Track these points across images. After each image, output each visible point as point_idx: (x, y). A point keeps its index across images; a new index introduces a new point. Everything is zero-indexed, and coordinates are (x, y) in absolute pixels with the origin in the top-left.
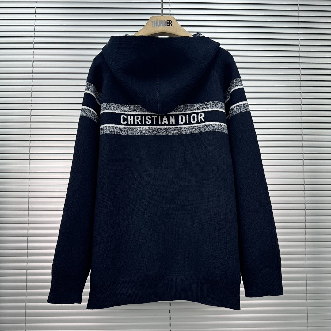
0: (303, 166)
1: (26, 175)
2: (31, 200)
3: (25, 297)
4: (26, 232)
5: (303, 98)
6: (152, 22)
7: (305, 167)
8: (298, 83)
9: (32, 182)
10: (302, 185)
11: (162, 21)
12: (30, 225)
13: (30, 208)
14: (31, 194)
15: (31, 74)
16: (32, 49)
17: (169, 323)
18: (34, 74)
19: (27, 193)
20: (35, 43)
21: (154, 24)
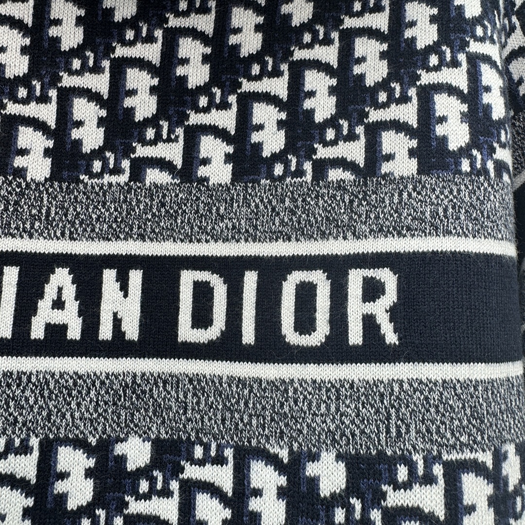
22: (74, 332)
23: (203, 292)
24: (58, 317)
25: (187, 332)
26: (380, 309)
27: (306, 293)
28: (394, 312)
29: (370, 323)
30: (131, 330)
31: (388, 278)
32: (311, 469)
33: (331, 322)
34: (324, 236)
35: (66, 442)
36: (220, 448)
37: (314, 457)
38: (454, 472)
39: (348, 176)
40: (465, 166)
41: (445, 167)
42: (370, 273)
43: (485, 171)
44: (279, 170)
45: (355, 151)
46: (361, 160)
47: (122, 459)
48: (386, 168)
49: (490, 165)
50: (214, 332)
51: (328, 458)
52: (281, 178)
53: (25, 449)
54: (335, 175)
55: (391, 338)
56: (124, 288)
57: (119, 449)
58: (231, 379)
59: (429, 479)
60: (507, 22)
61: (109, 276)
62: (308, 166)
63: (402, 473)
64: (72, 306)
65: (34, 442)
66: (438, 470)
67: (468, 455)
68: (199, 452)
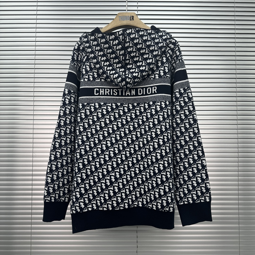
0: (237, 124)
1: (31, 131)
2: (34, 149)
3: (31, 220)
4: (31, 173)
5: (237, 74)
6: (119, 17)
7: (238, 125)
8: (234, 62)
9: (35, 136)
10: (236, 139)
11: (127, 16)
12: (34, 168)
13: (34, 155)
14: (35, 145)
15: (34, 56)
16: (35, 37)
17: (136, 241)
18: (36, 56)
19: (31, 145)
20: (37, 32)
21: (120, 19)
22: (130, 95)
23: (140, 90)
24: (128, 93)
25: (139, 94)
26: (155, 90)
27: (149, 89)
28: (156, 90)
29: (154, 91)
30: (134, 94)
31: (156, 87)
32: (150, 103)
33: (151, 92)
34: (150, 84)
35: (130, 104)
36: (143, 103)
37: (150, 102)
38: (161, 102)
39: (152, 79)
40: (163, 77)
41: (161, 77)
42: (154, 87)
43: (165, 77)
44: (146, 79)
45: (153, 77)
46: (154, 77)
47: (134, 105)
48: (156, 78)
49: (166, 77)
50: (141, 94)
51: (151, 102)
52: (147, 80)
53: (126, 104)
54: (151, 79)
55: (156, 92)
56: (133, 91)
57: (134, 104)
58: (143, 97)
59: (159, 102)
60: (172, 60)
61: (132, 90)
62: (149, 78)
63: (157, 102)
64: (129, 93)
65: (127, 104)
66: (160, 102)
67: (162, 101)
68: (141, 104)
